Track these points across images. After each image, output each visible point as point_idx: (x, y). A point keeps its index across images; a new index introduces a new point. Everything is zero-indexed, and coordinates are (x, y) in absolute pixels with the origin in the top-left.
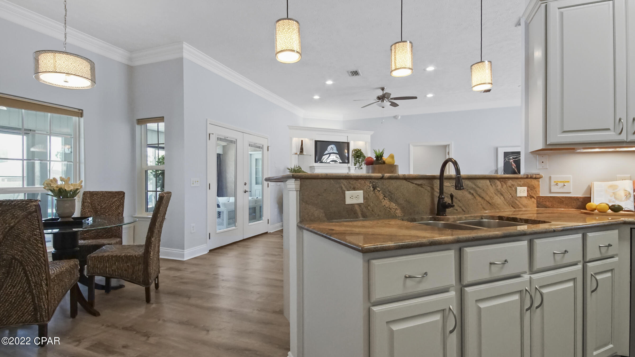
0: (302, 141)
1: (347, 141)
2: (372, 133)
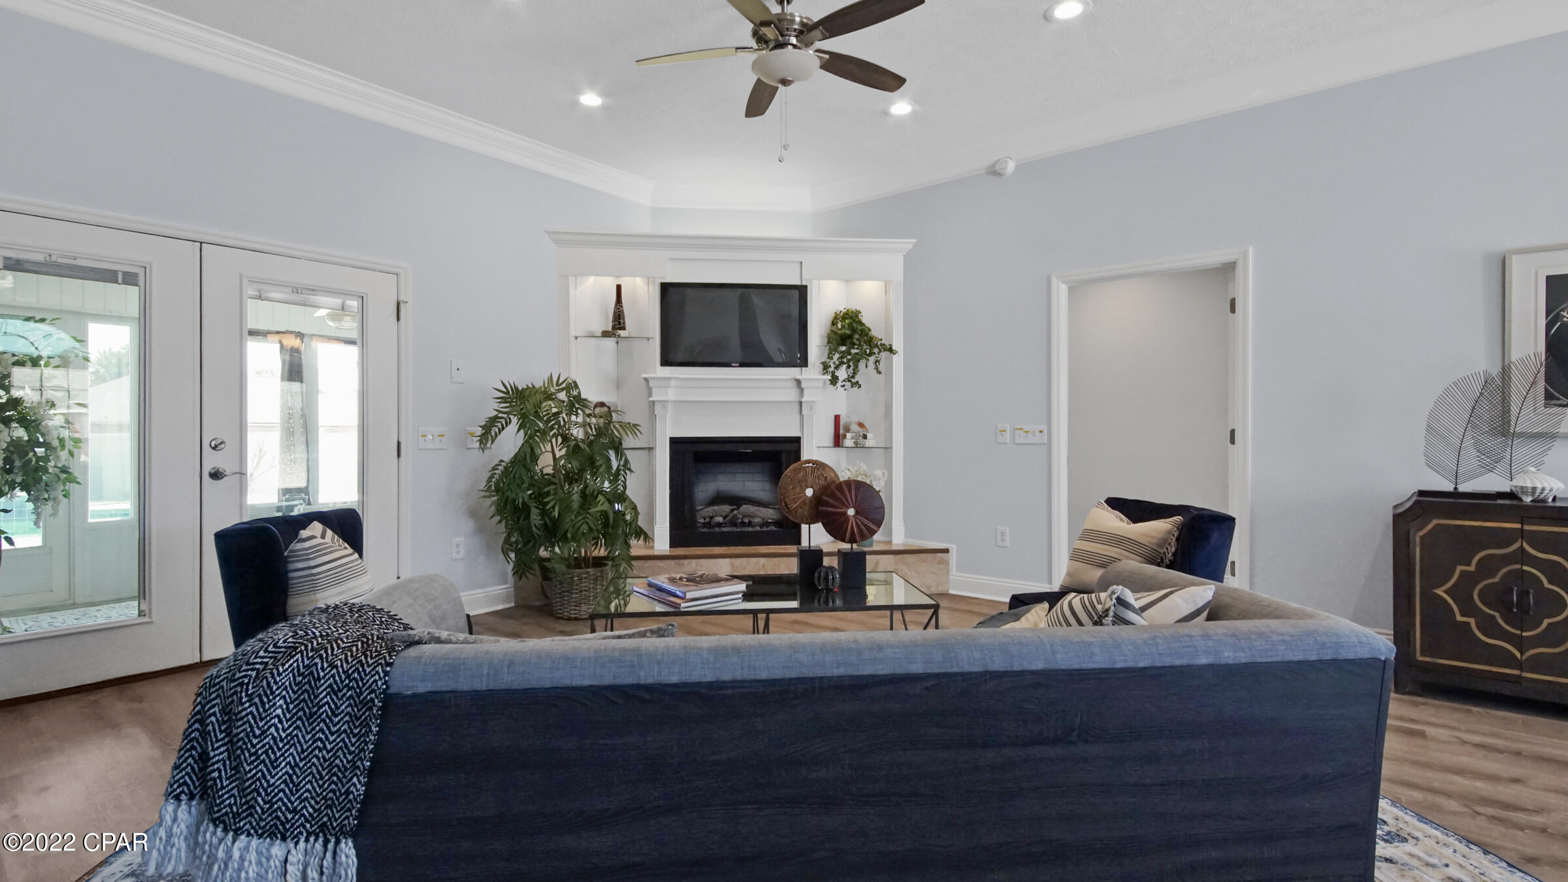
0: (619, 288)
1: (798, 283)
2: (910, 247)
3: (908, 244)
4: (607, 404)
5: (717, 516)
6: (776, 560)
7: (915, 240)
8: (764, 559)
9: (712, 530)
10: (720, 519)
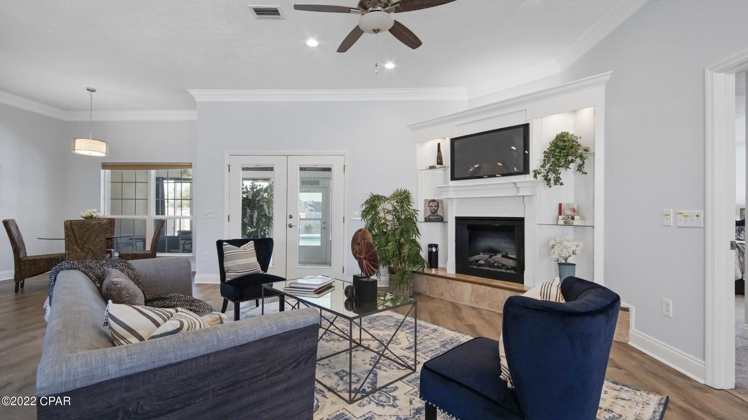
0: (439, 145)
1: (524, 123)
2: (608, 77)
3: (606, 76)
4: (437, 201)
5: (481, 260)
6: (496, 289)
7: (611, 72)
8: (489, 287)
9: (478, 268)
10: (482, 262)
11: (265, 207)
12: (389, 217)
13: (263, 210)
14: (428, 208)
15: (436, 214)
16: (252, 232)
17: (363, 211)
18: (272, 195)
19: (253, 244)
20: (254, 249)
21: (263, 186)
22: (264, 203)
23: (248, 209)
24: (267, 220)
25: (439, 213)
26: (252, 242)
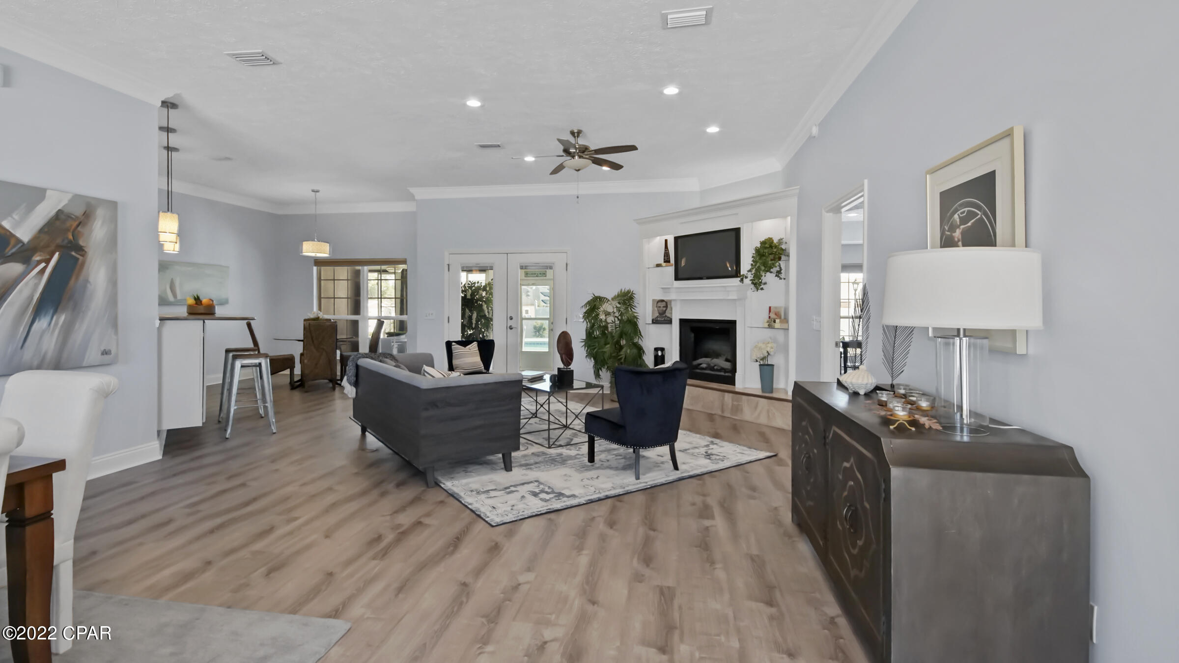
0: (666, 241)
1: (735, 227)
2: (798, 191)
4: (664, 301)
5: (703, 364)
7: (799, 187)
10: (704, 366)
11: (485, 307)
12: (610, 319)
13: (483, 310)
14: (656, 309)
15: (664, 315)
16: (471, 334)
17: (585, 313)
18: (491, 294)
19: (476, 345)
20: (477, 349)
21: (481, 283)
22: (483, 303)
23: (467, 309)
24: (486, 321)
25: (667, 314)
26: (475, 343)
